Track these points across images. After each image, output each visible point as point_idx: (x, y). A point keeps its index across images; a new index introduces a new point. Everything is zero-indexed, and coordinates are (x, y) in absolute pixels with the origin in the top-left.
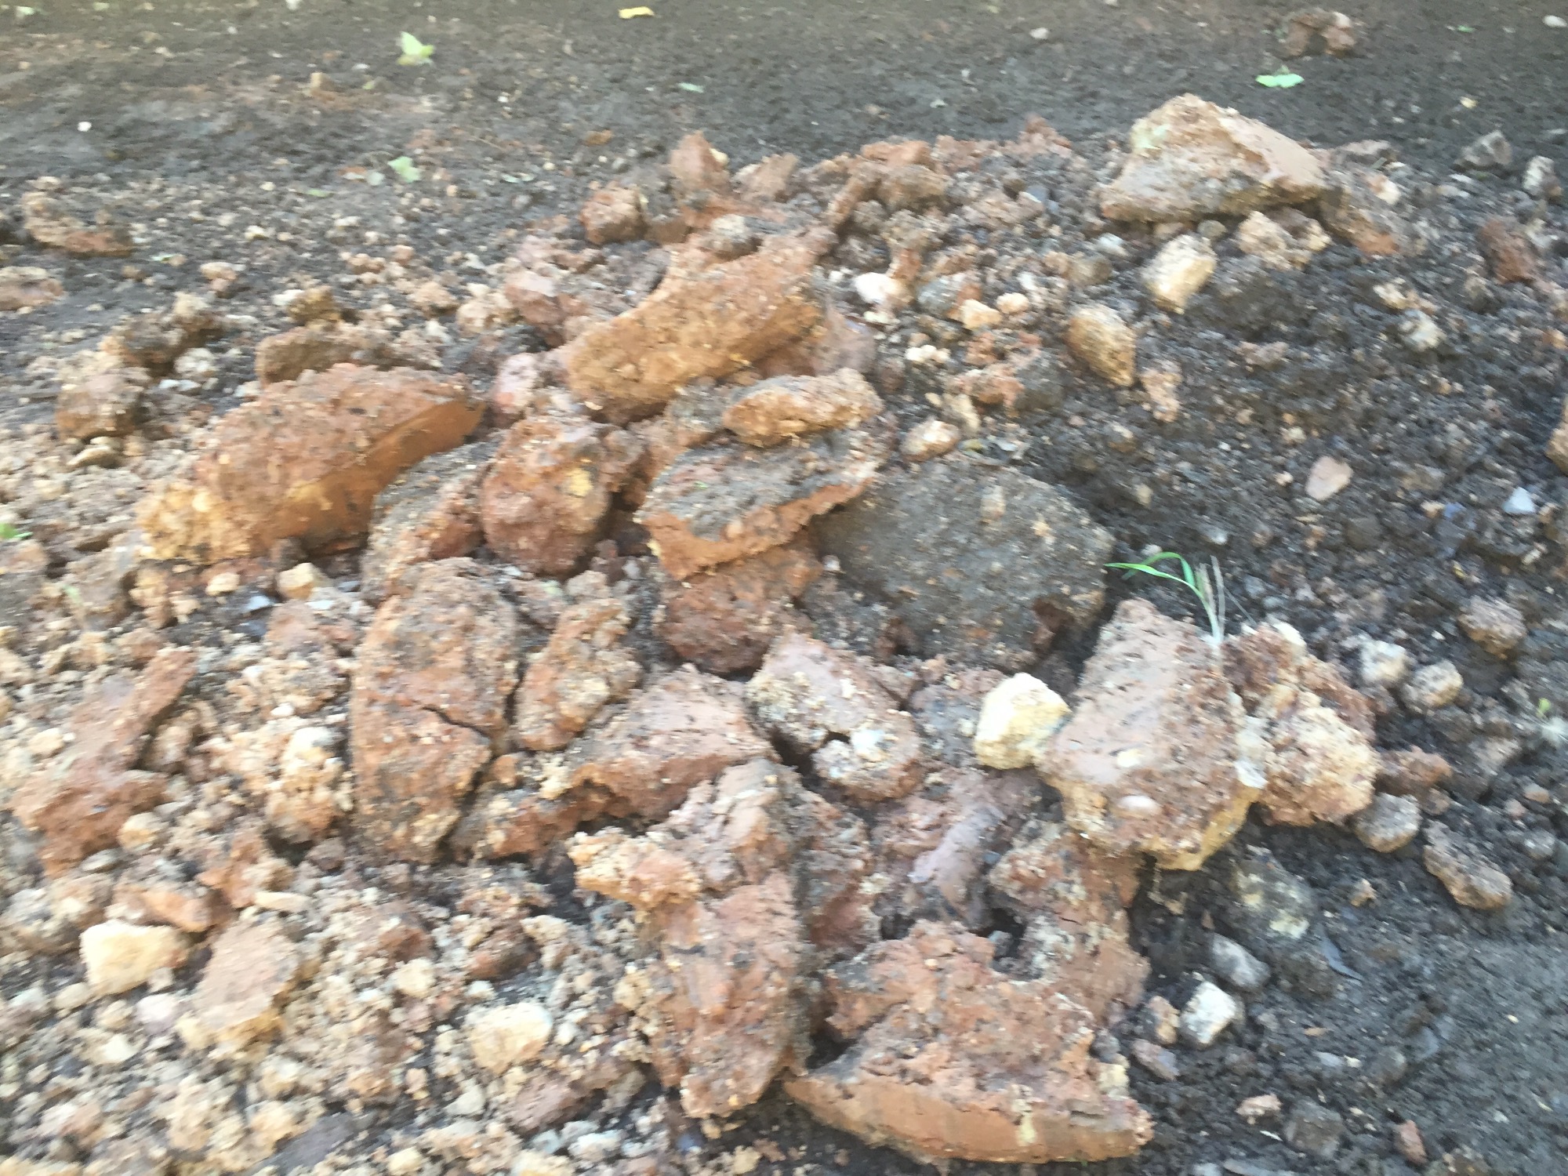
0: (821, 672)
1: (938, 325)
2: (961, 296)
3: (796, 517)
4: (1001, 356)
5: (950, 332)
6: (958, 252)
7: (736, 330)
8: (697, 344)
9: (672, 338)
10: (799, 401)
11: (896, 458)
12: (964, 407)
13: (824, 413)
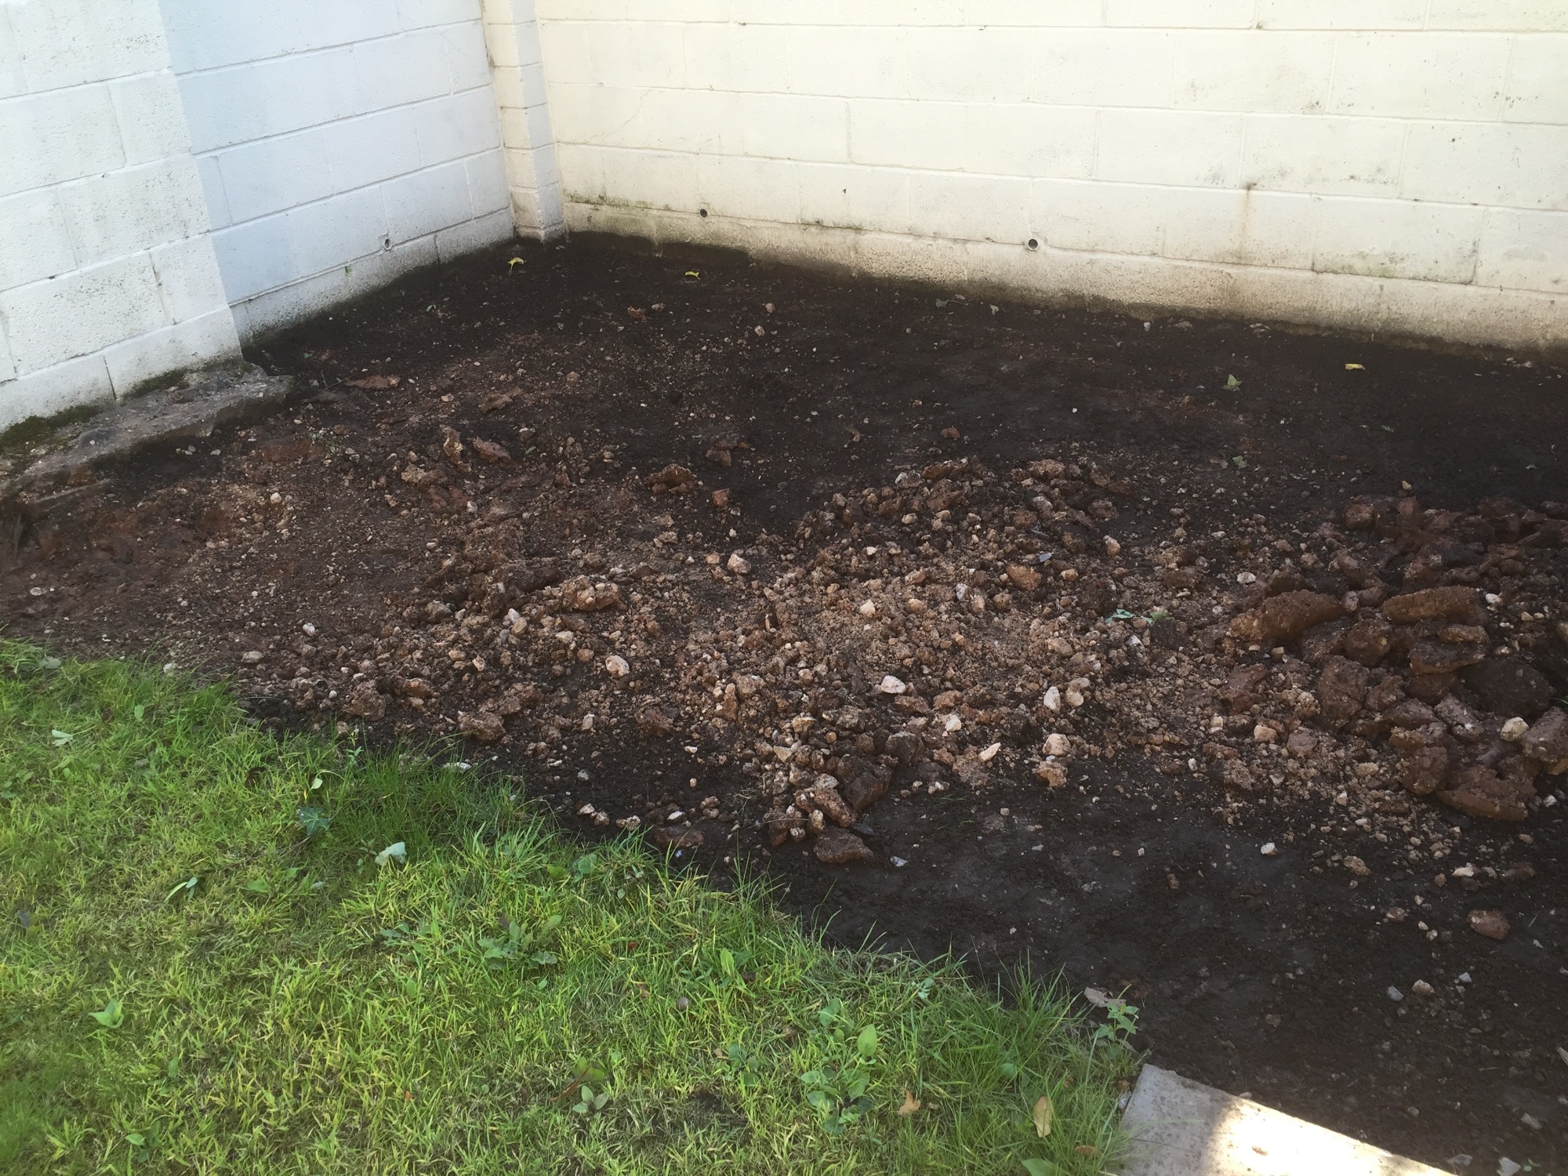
0: (1458, 708)
1: (1512, 617)
2: (1521, 611)
3: (1456, 665)
4: (1531, 631)
5: (1516, 620)
6: (1524, 594)
7: (1445, 607)
8: (1430, 608)
9: (1422, 605)
10: (1464, 633)
11: (1490, 654)
12: (1516, 644)
13: (1471, 637)
